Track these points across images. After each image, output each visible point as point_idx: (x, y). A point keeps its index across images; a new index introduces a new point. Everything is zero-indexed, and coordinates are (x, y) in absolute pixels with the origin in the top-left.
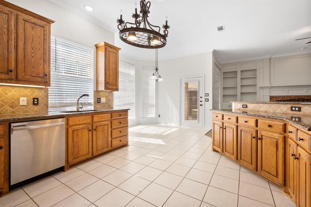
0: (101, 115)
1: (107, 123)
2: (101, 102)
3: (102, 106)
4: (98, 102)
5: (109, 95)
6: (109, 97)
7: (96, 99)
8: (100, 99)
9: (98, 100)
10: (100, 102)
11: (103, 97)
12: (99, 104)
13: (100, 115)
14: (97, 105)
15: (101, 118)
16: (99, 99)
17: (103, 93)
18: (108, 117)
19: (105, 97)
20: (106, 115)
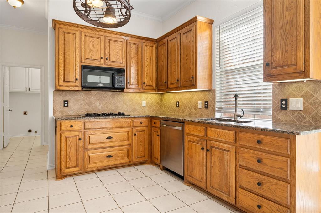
0: (218, 130)
1: (228, 147)
2: (291, 108)
3: (294, 117)
4: (282, 108)
5: (314, 91)
6: (316, 96)
7: (277, 102)
8: (286, 100)
9: (282, 104)
10: (286, 108)
11: (295, 96)
12: (283, 112)
13: (216, 129)
14: (280, 114)
15: (218, 135)
16: (284, 102)
17: (296, 88)
18: (229, 136)
19: (301, 97)
20: (227, 131)
